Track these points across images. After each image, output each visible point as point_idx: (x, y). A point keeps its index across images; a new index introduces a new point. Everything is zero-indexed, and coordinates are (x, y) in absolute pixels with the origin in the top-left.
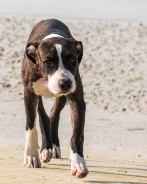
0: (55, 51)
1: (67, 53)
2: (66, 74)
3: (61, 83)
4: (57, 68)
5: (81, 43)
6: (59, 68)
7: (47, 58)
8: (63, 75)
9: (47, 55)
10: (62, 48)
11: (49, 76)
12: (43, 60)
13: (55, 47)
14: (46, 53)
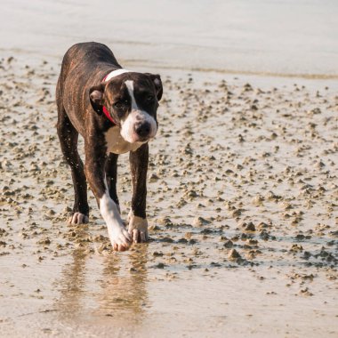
0: (126, 89)
1: (141, 89)
2: (142, 116)
3: (136, 127)
4: (130, 111)
5: (158, 77)
6: (133, 110)
7: (116, 99)
8: (138, 118)
9: (115, 96)
10: (134, 85)
11: (122, 122)
12: (112, 102)
13: (125, 85)
14: (114, 94)
